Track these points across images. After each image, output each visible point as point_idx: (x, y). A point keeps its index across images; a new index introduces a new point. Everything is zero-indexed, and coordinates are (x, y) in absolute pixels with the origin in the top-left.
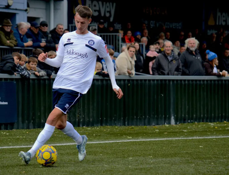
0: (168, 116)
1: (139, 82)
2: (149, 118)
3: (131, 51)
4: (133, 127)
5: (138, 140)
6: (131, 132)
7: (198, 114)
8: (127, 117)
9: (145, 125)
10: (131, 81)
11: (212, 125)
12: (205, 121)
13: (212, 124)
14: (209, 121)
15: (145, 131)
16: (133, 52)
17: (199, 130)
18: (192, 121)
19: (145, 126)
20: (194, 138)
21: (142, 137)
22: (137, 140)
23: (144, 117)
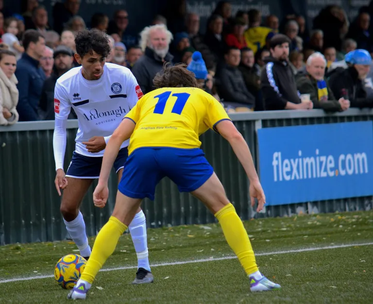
0: (101, 215)
1: (28, 136)
2: (58, 221)
3: (7, 64)
4: (19, 245)
5: (31, 278)
6: (15, 258)
7: (174, 205)
8: (3, 224)
9: (48, 239)
10: (7, 136)
11: (208, 231)
12: (191, 222)
13: (206, 228)
14: (199, 221)
15: (47, 254)
16: (13, 65)
17: (177, 245)
18: (160, 223)
19: (50, 243)
20: (163, 264)
21: (40, 271)
22: (26, 279)
23: (44, 219)
